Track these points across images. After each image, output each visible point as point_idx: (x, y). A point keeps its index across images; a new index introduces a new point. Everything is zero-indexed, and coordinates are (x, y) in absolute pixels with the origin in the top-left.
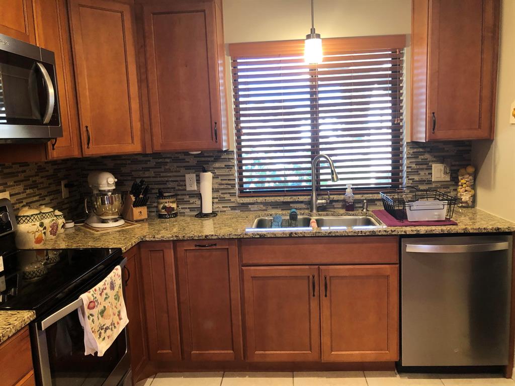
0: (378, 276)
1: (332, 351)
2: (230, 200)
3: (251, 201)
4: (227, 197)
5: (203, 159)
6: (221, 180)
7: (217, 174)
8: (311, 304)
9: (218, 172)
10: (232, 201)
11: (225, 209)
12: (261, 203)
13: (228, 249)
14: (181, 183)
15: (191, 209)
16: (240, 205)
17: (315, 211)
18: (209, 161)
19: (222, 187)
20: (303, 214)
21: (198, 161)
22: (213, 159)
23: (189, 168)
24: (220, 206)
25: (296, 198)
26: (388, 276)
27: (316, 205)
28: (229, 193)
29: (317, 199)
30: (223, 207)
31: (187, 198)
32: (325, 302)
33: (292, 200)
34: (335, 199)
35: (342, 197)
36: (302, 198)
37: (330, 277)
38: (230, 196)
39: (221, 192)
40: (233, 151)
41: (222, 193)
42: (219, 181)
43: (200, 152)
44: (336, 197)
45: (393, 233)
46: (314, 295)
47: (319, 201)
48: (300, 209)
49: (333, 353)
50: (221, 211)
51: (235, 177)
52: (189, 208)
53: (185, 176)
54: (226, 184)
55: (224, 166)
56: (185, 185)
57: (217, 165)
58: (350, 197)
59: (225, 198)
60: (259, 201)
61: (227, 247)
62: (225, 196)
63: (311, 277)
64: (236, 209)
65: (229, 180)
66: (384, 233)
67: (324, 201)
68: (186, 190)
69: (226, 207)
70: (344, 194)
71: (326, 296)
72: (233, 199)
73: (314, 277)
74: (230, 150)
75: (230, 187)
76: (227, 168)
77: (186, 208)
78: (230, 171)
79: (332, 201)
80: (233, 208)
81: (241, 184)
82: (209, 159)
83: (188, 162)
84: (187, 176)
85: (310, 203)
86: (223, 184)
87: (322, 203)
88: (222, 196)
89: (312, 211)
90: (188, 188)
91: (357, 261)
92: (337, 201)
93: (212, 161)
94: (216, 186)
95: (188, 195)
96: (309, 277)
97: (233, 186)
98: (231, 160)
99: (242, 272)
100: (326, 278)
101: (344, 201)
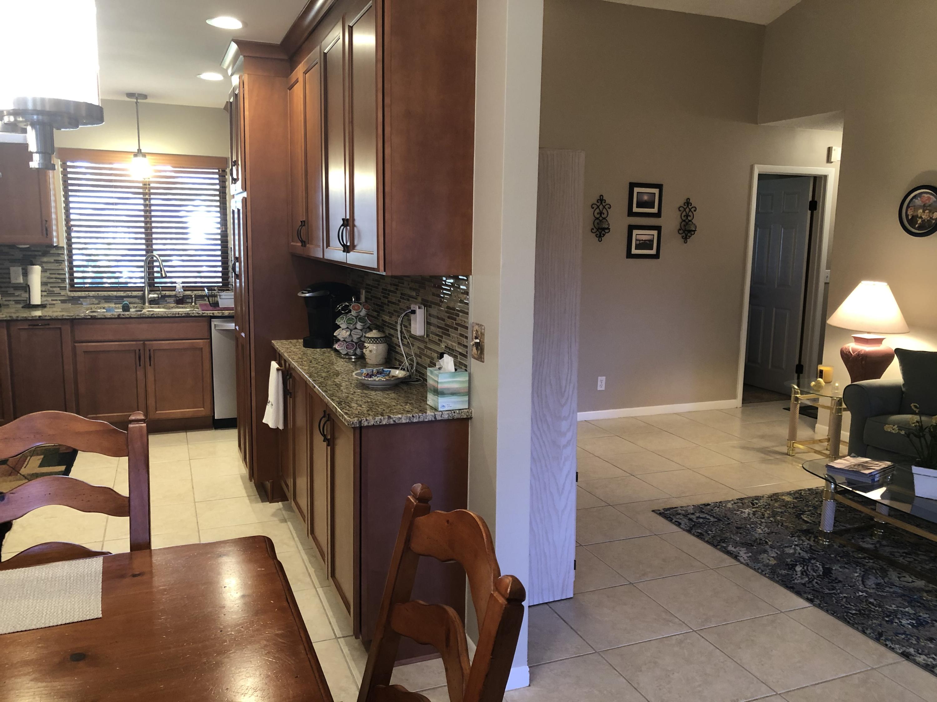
0: (194, 349)
1: (156, 411)
2: (60, 293)
3: (83, 295)
4: (57, 290)
5: (30, 253)
6: (50, 274)
7: (45, 268)
8: (138, 373)
9: (46, 266)
10: (62, 294)
11: (54, 302)
12: (94, 297)
13: (60, 328)
14: (5, 276)
15: (17, 302)
16: (71, 298)
17: (147, 304)
18: (36, 255)
19: (51, 280)
20: (137, 307)
21: (24, 255)
22: (40, 253)
23: (14, 262)
24: (49, 299)
25: (129, 293)
26: (202, 349)
27: (148, 299)
28: (59, 287)
29: (149, 294)
30: (52, 300)
31: (11, 291)
32: (150, 370)
33: (125, 294)
34: (167, 294)
35: (174, 293)
36: (135, 293)
37: (154, 350)
38: (60, 289)
39: (49, 285)
40: (63, 247)
41: (51, 287)
42: (47, 274)
43: (28, 246)
44: (168, 293)
45: (204, 315)
46: (140, 365)
47: (151, 296)
48: (134, 303)
49: (157, 412)
50: (50, 304)
51: (65, 271)
52: (14, 301)
53: (9, 269)
54: (56, 278)
55: (53, 261)
56: (10, 278)
57: (45, 259)
58: (179, 292)
59: (54, 291)
60: (91, 295)
61: (60, 326)
62: (54, 289)
63: (137, 351)
64: (66, 302)
65: (58, 274)
66: (197, 315)
67: (156, 296)
68: (10, 282)
69: (57, 300)
70: (175, 291)
71: (150, 365)
72: (63, 293)
73: (139, 350)
74: (61, 245)
75: (60, 281)
76: (57, 263)
77: (10, 300)
78: (60, 265)
79: (164, 297)
80: (63, 301)
81: (72, 279)
82: (36, 253)
83: (13, 255)
84: (12, 269)
85: (143, 298)
86: (52, 278)
87: (154, 298)
88: (51, 289)
89: (144, 303)
90: (13, 281)
91: (176, 337)
92: (170, 296)
93: (40, 256)
94: (45, 280)
95: (12, 287)
96: (135, 351)
97: (64, 280)
98: (61, 256)
99: (74, 348)
100: (150, 350)
101: (175, 296)
